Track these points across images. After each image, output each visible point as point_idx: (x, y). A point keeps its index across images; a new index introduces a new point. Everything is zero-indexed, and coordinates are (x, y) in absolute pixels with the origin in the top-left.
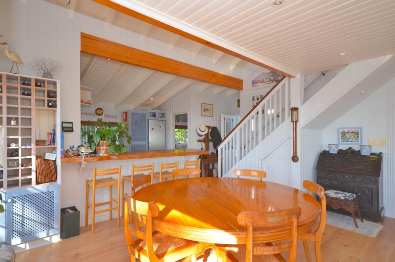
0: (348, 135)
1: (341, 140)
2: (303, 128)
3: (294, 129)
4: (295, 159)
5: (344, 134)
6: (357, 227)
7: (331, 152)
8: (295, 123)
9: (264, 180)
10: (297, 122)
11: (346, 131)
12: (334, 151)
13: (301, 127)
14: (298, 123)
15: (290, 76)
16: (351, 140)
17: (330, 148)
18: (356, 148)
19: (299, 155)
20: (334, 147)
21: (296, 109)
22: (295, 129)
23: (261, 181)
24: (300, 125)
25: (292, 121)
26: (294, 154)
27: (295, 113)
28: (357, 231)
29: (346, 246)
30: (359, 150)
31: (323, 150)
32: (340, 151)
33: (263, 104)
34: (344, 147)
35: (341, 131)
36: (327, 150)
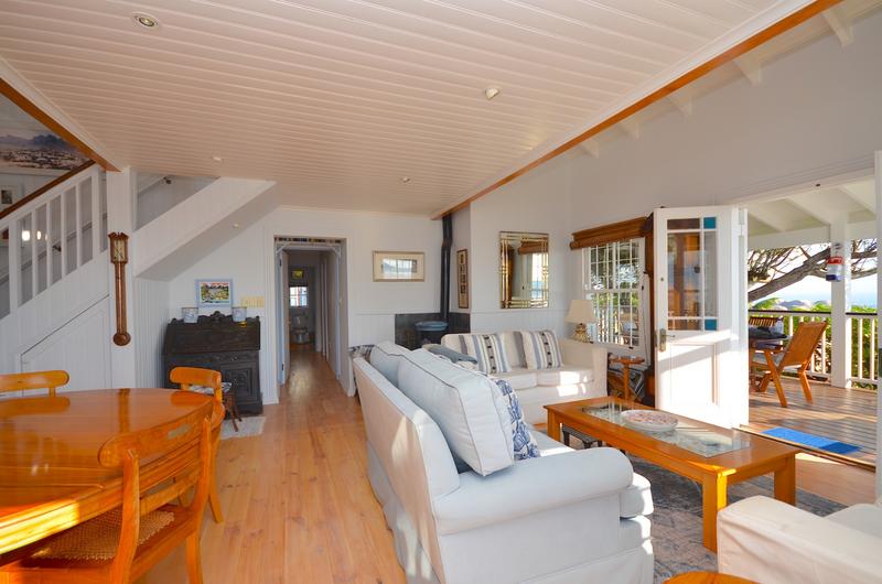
0: (212, 292)
1: (201, 300)
2: (138, 276)
3: (117, 278)
4: (121, 338)
5: (206, 289)
6: (236, 429)
7: (188, 321)
8: (120, 265)
9: (60, 390)
10: (124, 263)
11: (210, 285)
12: (191, 319)
13: (135, 274)
14: (127, 266)
15: (105, 166)
16: (217, 299)
17: (184, 314)
18: (226, 312)
19: (130, 330)
20: (192, 312)
21: (123, 237)
22: (120, 277)
23: (53, 395)
24: (131, 271)
25: (114, 260)
26: (118, 329)
27: (120, 245)
28: (239, 435)
29: (231, 461)
30: (230, 314)
31: (171, 318)
32: (201, 318)
33: (25, 214)
34: (208, 311)
35: (201, 285)
36: (179, 318)
